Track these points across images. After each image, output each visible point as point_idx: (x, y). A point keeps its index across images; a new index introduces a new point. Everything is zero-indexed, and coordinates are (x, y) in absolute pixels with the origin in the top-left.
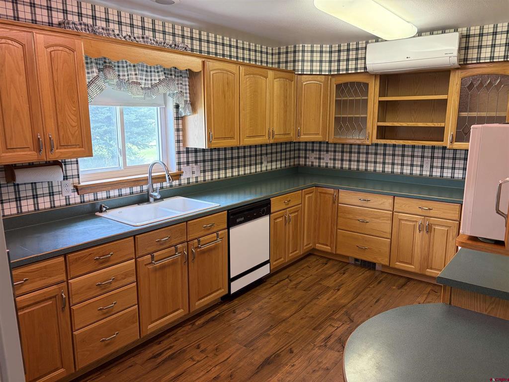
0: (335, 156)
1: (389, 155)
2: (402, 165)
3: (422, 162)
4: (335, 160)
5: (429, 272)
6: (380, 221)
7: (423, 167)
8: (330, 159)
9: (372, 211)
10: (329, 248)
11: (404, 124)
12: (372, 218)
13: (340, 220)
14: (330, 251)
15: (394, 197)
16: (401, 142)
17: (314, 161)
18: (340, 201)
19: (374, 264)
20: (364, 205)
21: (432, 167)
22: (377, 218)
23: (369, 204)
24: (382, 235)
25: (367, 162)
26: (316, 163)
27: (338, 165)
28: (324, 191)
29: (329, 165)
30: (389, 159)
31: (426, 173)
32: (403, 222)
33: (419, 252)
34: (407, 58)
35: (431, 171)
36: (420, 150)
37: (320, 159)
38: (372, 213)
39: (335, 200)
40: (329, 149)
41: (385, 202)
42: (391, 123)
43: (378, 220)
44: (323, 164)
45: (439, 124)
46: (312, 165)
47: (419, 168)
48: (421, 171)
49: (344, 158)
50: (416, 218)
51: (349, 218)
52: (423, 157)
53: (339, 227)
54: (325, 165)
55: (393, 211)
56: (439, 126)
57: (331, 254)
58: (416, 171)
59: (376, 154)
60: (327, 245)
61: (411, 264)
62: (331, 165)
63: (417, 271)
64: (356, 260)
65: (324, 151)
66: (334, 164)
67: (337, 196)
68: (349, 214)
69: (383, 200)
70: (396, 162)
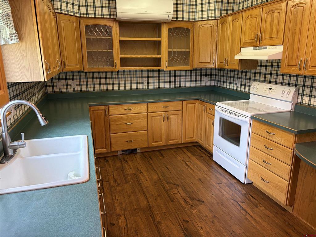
0: (80, 82)
1: (122, 78)
2: (131, 83)
3: (142, 80)
4: (80, 85)
5: (170, 142)
6: (140, 121)
7: (143, 84)
8: (77, 85)
9: (134, 116)
10: (105, 149)
11: (139, 56)
12: (135, 120)
13: (112, 127)
14: (106, 151)
15: (147, 103)
16: (133, 69)
17: (62, 87)
18: (111, 113)
19: (136, 149)
20: (129, 113)
21: (148, 83)
22: (138, 120)
23: (132, 112)
24: (142, 130)
25: (107, 84)
26: (64, 89)
27: (84, 88)
28: (96, 109)
29: (76, 89)
30: (122, 81)
31: (145, 87)
32: (154, 118)
33: (164, 133)
34: (145, 12)
35: (148, 86)
36: (141, 73)
37: (67, 85)
38: (134, 117)
39: (106, 114)
40: (75, 77)
41: (142, 108)
42: (130, 56)
43: (138, 121)
44: (70, 89)
45: (158, 56)
46: (61, 92)
47: (141, 85)
48: (143, 86)
49: (89, 83)
50: (160, 114)
51: (118, 124)
52: (142, 77)
53: (112, 132)
54: (72, 90)
55: (148, 113)
56: (158, 57)
57: (107, 153)
58: (140, 87)
59: (112, 78)
60: (103, 148)
61: (160, 141)
62: (78, 89)
63: (164, 144)
64: (123, 151)
65: (70, 79)
66: (81, 88)
67: (108, 110)
68: (119, 121)
69: (141, 107)
70: (126, 82)
